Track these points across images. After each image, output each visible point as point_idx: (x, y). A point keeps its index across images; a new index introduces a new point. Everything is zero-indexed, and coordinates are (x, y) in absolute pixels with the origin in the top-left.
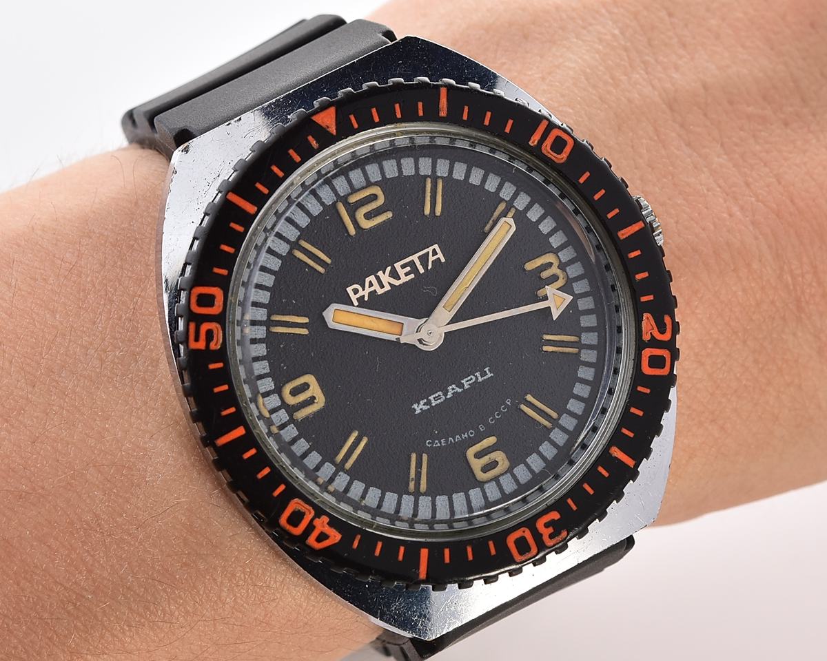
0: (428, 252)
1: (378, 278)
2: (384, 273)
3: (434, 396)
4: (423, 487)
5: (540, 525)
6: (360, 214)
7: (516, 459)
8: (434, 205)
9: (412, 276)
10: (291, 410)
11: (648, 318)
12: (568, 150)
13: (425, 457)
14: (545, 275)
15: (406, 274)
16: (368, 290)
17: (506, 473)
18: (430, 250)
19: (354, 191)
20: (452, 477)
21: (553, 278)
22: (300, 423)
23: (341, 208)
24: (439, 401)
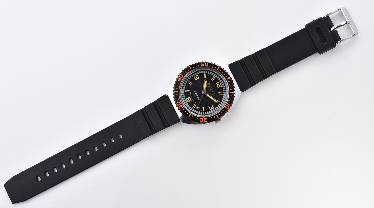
0: (214, 93)
4: (185, 92)
5: (181, 105)
6: (218, 84)
7: (189, 103)
8: (220, 93)
10: (195, 76)
11: (207, 119)
12: (227, 108)
13: (189, 92)
14: (211, 107)
15: (211, 90)
17: (187, 102)
19: (221, 84)
20: (187, 95)
21: (211, 108)
22: (193, 77)
23: (219, 82)
24: (196, 94)
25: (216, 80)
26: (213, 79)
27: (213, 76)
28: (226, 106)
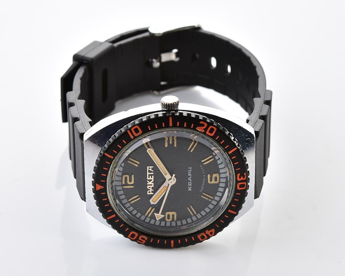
0: (149, 170)
1: (149, 185)
2: (148, 183)
3: (189, 184)
4: (212, 198)
5: (239, 179)
6: (129, 183)
7: (218, 171)
8: (136, 164)
9: (153, 176)
10: (173, 220)
11: (198, 128)
12: (139, 129)
13: (204, 194)
14: (171, 143)
15: (152, 177)
16: (151, 189)
17: (220, 175)
18: (148, 169)
20: (213, 190)
21: (173, 140)
22: (178, 220)
23: (125, 187)
24: (191, 184)
25: (129, 194)
26: (135, 199)
27: (132, 205)
28: (139, 134)
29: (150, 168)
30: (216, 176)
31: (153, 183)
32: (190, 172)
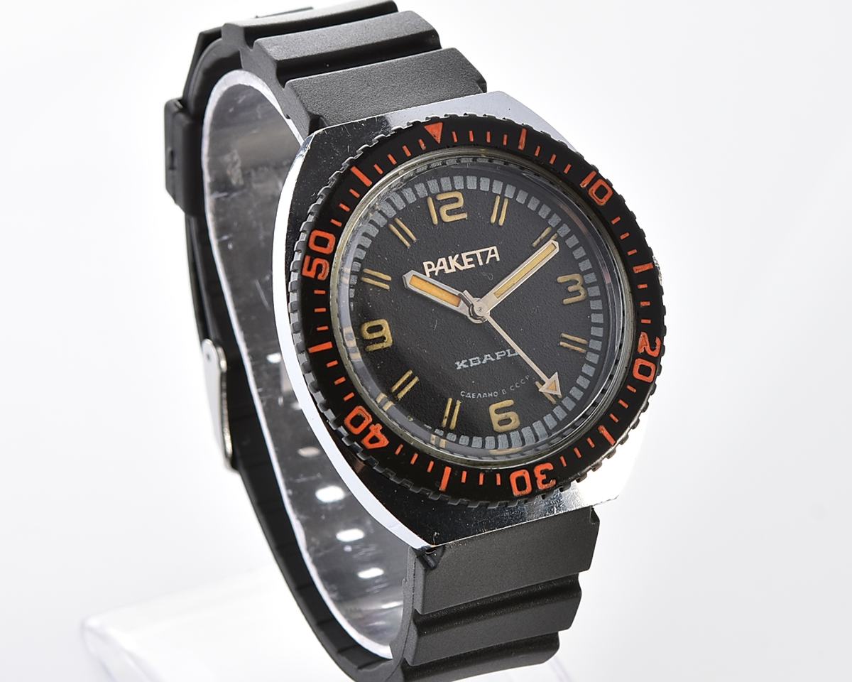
0: (488, 251)
1: (447, 260)
2: (453, 258)
3: (473, 359)
4: (453, 426)
5: (537, 470)
6: (443, 210)
7: (526, 421)
8: (499, 216)
9: (473, 266)
11: (644, 336)
12: (607, 197)
13: (458, 403)
14: (571, 289)
15: (469, 263)
16: (439, 268)
17: (515, 430)
18: (490, 249)
19: (442, 192)
21: (577, 293)
23: (431, 202)
24: (476, 364)
26: (405, 234)
29: (493, 253)
30: (513, 421)
31: (455, 271)
32: (507, 352)
